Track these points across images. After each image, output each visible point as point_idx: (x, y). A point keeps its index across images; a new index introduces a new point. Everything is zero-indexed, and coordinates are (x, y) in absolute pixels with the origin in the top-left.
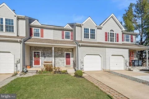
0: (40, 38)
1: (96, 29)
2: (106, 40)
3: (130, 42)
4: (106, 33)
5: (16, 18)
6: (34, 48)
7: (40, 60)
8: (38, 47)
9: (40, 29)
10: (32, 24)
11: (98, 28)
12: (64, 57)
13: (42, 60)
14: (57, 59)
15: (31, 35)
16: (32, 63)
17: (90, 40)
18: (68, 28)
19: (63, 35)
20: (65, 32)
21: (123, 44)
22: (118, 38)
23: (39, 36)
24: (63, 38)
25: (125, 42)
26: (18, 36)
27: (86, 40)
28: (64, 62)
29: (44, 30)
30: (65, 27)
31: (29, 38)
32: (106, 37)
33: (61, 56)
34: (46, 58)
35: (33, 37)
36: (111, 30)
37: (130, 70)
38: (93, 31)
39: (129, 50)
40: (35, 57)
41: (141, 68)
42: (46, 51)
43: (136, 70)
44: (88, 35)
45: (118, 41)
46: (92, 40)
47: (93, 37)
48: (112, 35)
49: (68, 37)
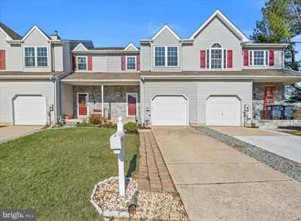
0: (87, 71)
1: (179, 46)
2: (203, 66)
4: (203, 52)
5: (50, 44)
6: (78, 89)
7: (88, 107)
8: (84, 86)
9: (87, 57)
10: (75, 50)
11: (183, 45)
12: (125, 101)
13: (90, 107)
14: (114, 105)
15: (74, 67)
16: (76, 112)
17: (166, 68)
18: (131, 50)
19: (123, 63)
20: (126, 57)
21: (244, 72)
22: (230, 58)
23: (85, 69)
24: (123, 69)
25: (253, 67)
26: (52, 71)
27: (160, 69)
28: (125, 111)
29: (94, 58)
30: (125, 50)
31: (71, 73)
32: (203, 59)
33: (121, 100)
34: (97, 103)
35: (77, 71)
36: (214, 45)
37: (253, 126)
38: (173, 50)
40: (80, 102)
44: (164, 58)
45: (230, 66)
46: (173, 69)
47: (173, 61)
48: (217, 54)
49: (131, 66)
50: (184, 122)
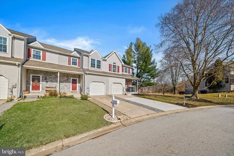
1: (101, 60)
2: (110, 71)
3: (127, 73)
4: (110, 65)
5: (11, 37)
6: (32, 71)
8: (38, 71)
9: (41, 52)
10: (31, 44)
11: (103, 60)
12: (70, 82)
13: (42, 84)
14: (62, 85)
15: (29, 55)
16: (29, 88)
17: (96, 69)
18: (75, 55)
19: (69, 61)
20: (72, 58)
21: (123, 75)
22: (119, 69)
23: (40, 59)
24: (69, 64)
25: (124, 73)
26: (12, 57)
27: (93, 69)
28: (70, 88)
29: (47, 54)
30: (72, 54)
31: (27, 60)
32: (110, 67)
33: (67, 81)
34: (49, 83)
35: (32, 59)
36: (114, 63)
37: (126, 94)
38: (99, 62)
39: (126, 79)
40: (33, 81)
41: (133, 93)
42: (49, 75)
43: (130, 94)
44: (95, 64)
45: (119, 72)
46: (98, 70)
47: (99, 67)
48: (114, 66)
49: (74, 63)
50: (103, 94)
